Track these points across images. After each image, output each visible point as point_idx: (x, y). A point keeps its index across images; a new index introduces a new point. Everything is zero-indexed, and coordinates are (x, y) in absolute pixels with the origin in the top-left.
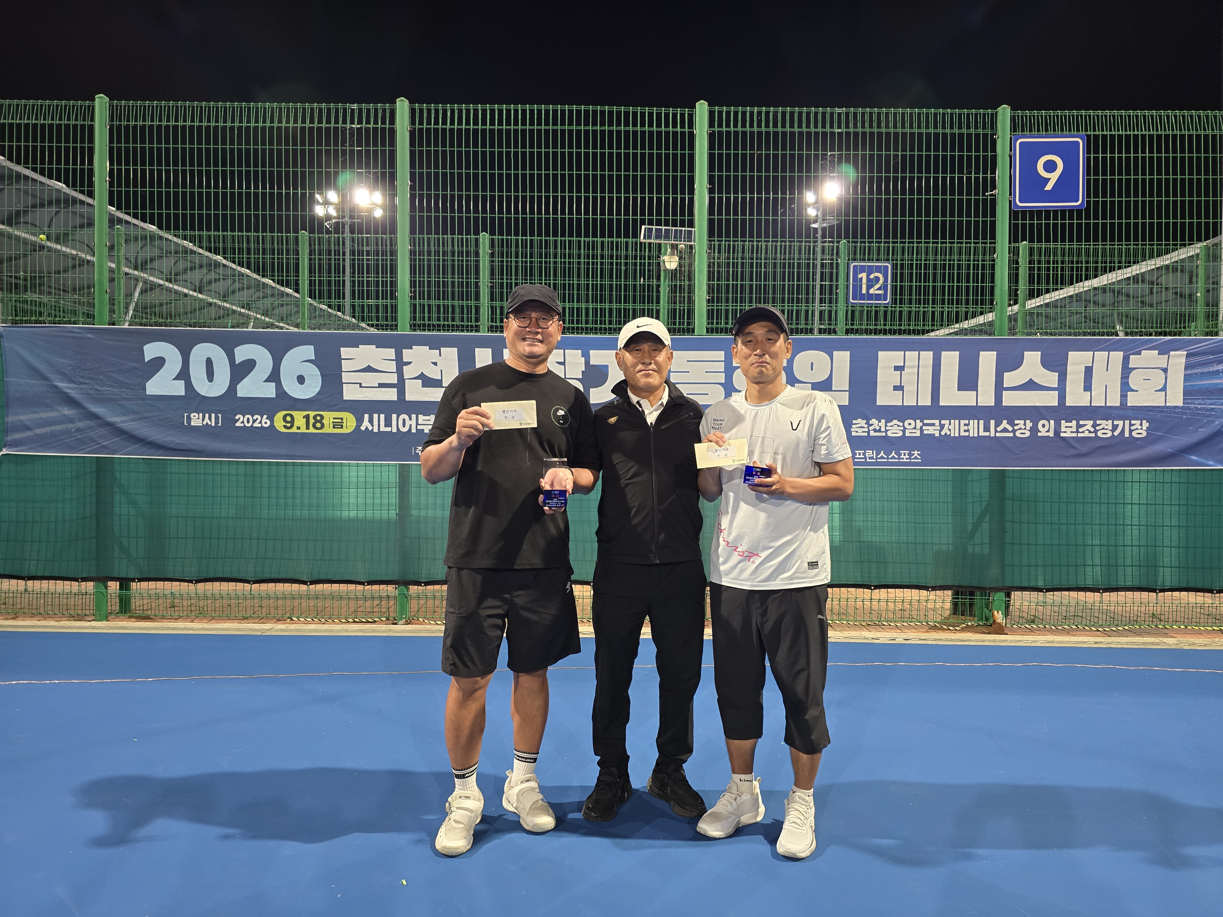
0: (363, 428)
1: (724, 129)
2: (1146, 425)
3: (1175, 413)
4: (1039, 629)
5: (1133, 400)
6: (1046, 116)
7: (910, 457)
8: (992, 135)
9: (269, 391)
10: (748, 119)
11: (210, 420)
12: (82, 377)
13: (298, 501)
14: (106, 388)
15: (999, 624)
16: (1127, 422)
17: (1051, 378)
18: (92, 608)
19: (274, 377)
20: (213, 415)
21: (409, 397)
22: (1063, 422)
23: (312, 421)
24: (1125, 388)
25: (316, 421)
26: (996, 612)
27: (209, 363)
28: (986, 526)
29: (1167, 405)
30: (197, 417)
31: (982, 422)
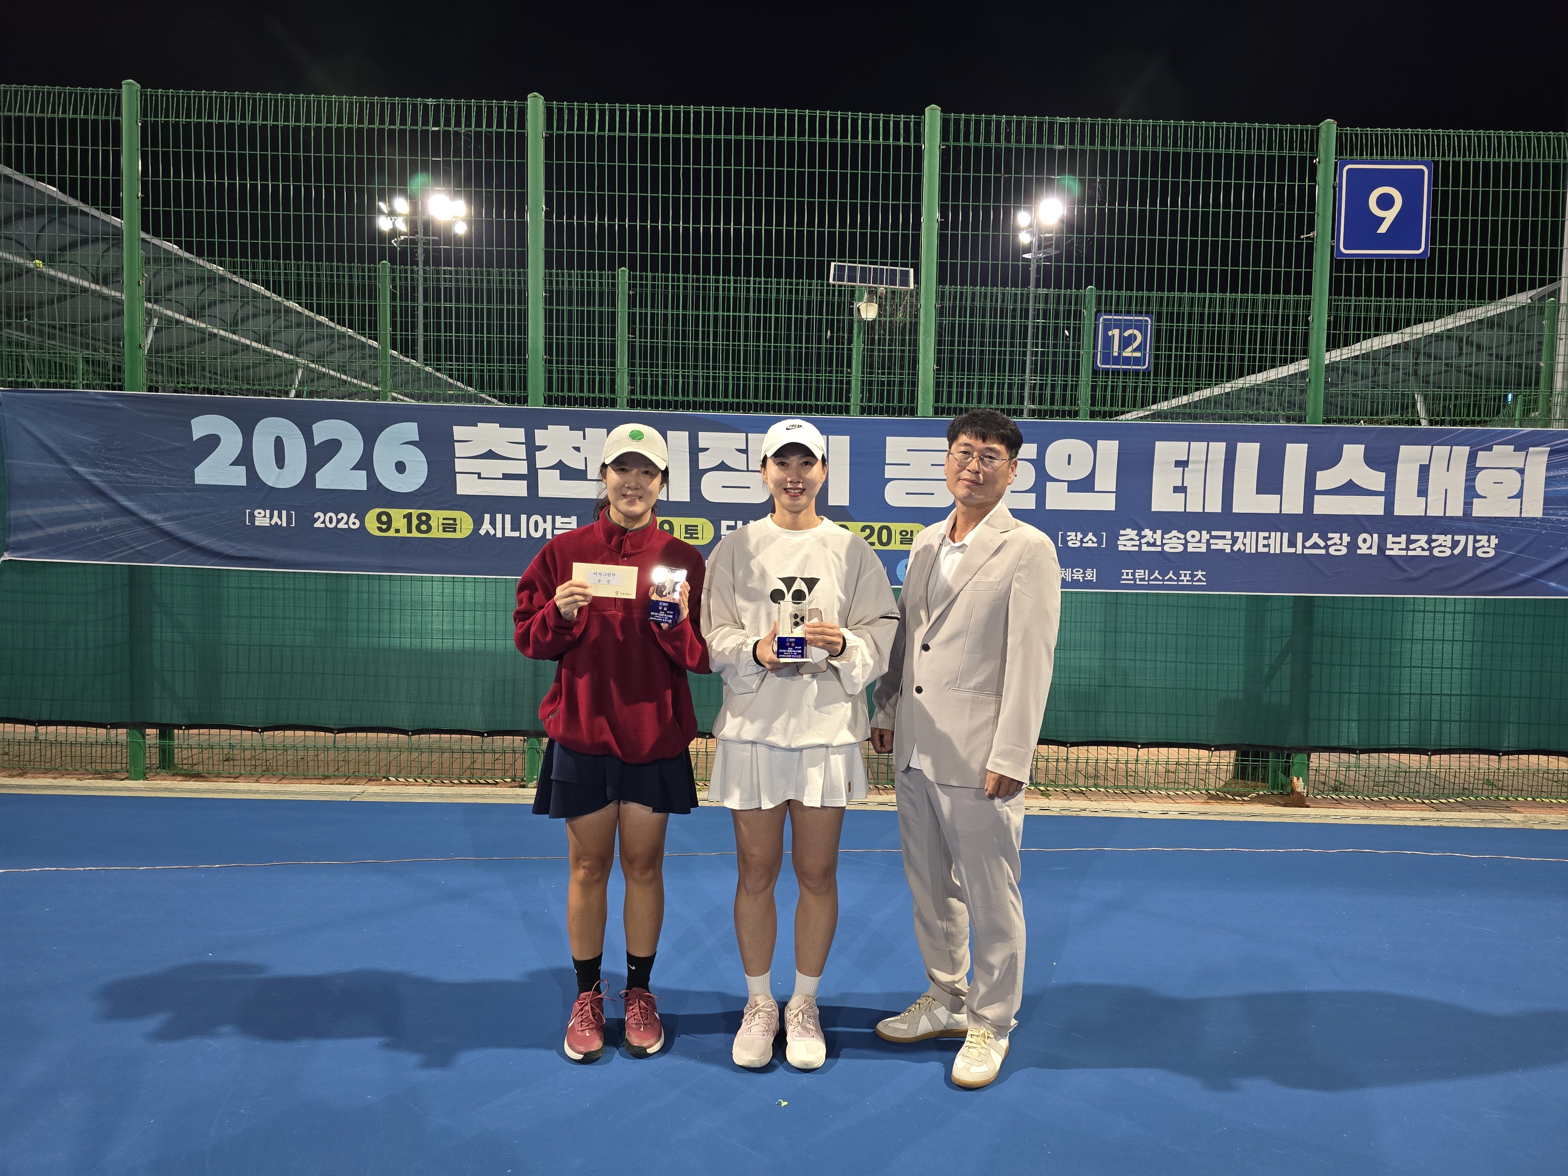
0: (482, 532)
1: (962, 144)
2: (1494, 541)
3: (1532, 526)
4: (1349, 800)
5: (1480, 509)
6: (1382, 135)
7: (1192, 578)
8: (1311, 159)
9: (359, 482)
10: (993, 130)
11: (280, 519)
12: (109, 460)
13: (397, 626)
14: (141, 475)
15: (1299, 793)
16: (1471, 538)
17: (1376, 480)
18: (124, 761)
19: (365, 463)
20: (284, 513)
21: (543, 493)
22: (1389, 536)
23: (415, 522)
24: (1471, 493)
25: (421, 522)
26: (1295, 779)
27: (279, 444)
28: (1286, 669)
29: (1523, 516)
30: (263, 514)
31: (1286, 535)
